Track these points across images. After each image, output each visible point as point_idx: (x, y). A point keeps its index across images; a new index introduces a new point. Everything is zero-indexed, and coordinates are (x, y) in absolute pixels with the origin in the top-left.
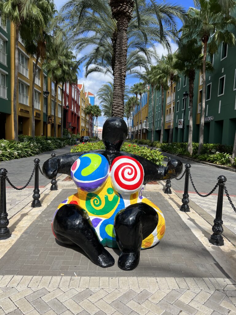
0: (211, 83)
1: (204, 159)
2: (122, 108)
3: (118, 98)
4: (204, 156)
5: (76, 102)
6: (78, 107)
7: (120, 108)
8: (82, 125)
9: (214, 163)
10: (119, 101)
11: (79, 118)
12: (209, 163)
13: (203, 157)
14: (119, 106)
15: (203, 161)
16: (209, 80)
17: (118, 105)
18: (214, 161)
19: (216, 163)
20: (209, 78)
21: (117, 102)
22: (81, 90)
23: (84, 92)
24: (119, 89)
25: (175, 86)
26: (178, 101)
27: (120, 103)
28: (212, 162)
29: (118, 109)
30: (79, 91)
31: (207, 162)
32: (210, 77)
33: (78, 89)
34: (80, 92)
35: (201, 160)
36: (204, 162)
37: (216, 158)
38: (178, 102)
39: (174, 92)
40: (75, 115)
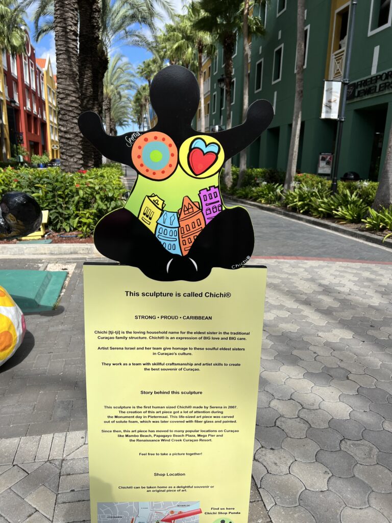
0: (262, 60)
1: (244, 195)
2: (74, 99)
3: (66, 79)
4: (244, 191)
5: (35, 93)
6: (41, 104)
7: (71, 98)
8: (53, 138)
9: (258, 202)
10: (68, 85)
11: (44, 125)
12: (252, 201)
13: (244, 193)
14: (68, 95)
15: (243, 198)
16: (260, 52)
17: (67, 92)
18: (258, 199)
19: (261, 201)
20: (259, 49)
21: (64, 86)
22: (44, 70)
23: (51, 75)
24: (64, 59)
25: (210, 65)
26: (214, 94)
27: (70, 88)
28: (255, 200)
29: (66, 102)
30: (40, 72)
31: (249, 200)
32: (261, 48)
33: (38, 69)
34: (43, 75)
35: (240, 197)
36: (243, 200)
37: (261, 193)
38: (215, 96)
39: (209, 76)
40: (36, 118)
